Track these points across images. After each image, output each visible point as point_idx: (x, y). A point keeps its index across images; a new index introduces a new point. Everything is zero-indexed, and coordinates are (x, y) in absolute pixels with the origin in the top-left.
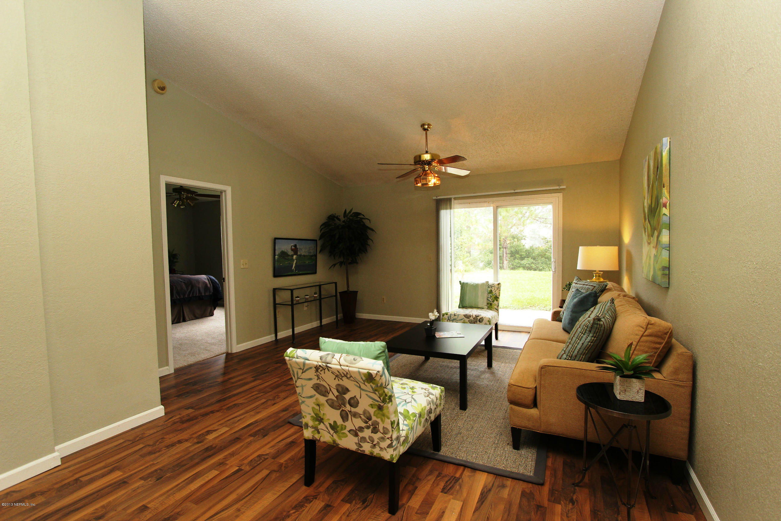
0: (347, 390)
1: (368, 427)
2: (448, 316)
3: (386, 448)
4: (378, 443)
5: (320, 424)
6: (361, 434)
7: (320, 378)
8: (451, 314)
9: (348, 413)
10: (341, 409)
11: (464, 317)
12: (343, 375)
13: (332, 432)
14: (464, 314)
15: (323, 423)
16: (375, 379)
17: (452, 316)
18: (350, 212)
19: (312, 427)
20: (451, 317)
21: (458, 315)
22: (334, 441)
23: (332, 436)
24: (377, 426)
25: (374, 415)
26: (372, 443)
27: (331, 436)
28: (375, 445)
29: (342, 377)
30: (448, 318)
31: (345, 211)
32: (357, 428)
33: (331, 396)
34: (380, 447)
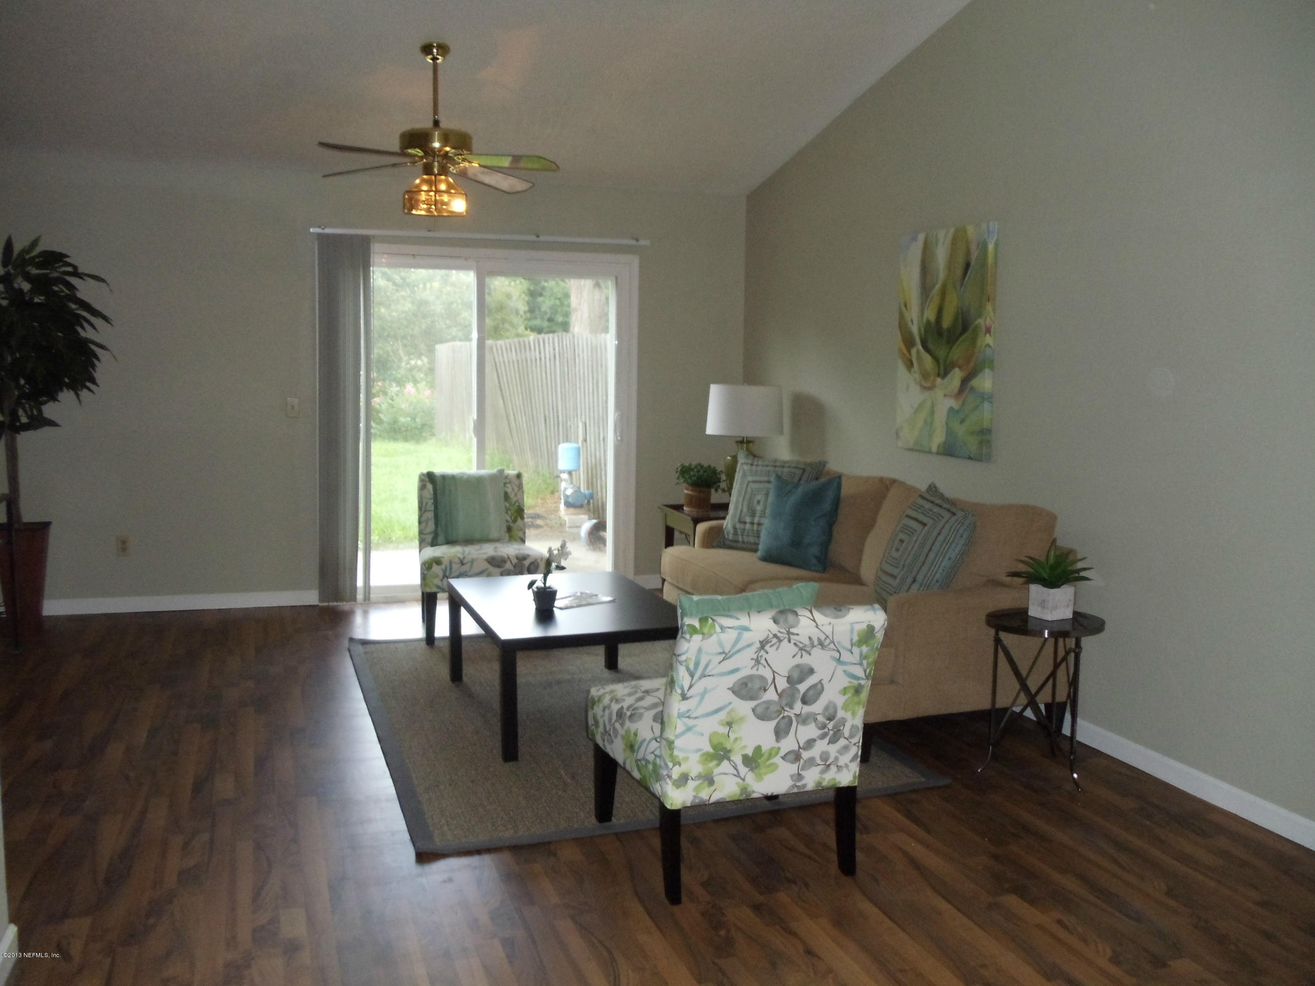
0: (811, 671)
1: (823, 737)
2: (443, 567)
3: (848, 763)
4: (836, 759)
5: (718, 765)
6: (805, 755)
7: (763, 661)
8: (451, 562)
9: (794, 719)
10: (781, 716)
11: (487, 565)
12: (816, 643)
13: (743, 770)
14: (485, 556)
15: (729, 759)
16: (875, 636)
17: (455, 567)
18: (25, 251)
19: (699, 777)
20: (451, 568)
21: (472, 561)
22: (744, 790)
23: (743, 780)
24: (842, 728)
25: (843, 708)
26: (825, 764)
27: (741, 781)
28: (829, 765)
29: (813, 646)
30: (444, 571)
31: (9, 245)
32: (801, 746)
33: (771, 695)
34: (837, 766)
